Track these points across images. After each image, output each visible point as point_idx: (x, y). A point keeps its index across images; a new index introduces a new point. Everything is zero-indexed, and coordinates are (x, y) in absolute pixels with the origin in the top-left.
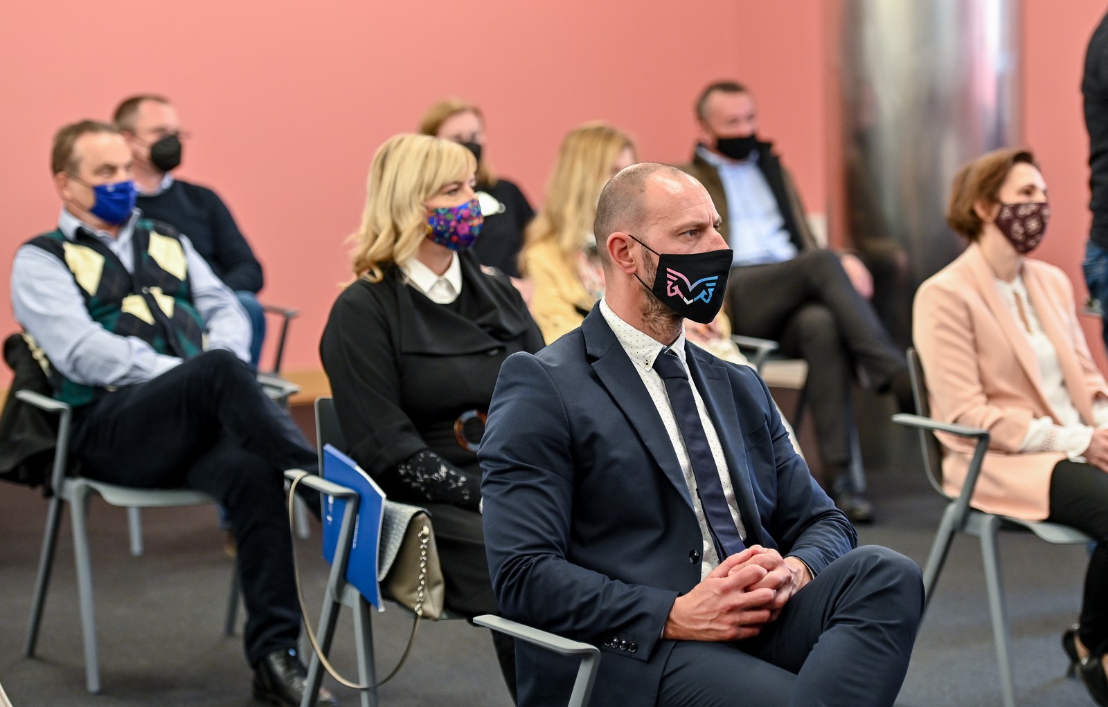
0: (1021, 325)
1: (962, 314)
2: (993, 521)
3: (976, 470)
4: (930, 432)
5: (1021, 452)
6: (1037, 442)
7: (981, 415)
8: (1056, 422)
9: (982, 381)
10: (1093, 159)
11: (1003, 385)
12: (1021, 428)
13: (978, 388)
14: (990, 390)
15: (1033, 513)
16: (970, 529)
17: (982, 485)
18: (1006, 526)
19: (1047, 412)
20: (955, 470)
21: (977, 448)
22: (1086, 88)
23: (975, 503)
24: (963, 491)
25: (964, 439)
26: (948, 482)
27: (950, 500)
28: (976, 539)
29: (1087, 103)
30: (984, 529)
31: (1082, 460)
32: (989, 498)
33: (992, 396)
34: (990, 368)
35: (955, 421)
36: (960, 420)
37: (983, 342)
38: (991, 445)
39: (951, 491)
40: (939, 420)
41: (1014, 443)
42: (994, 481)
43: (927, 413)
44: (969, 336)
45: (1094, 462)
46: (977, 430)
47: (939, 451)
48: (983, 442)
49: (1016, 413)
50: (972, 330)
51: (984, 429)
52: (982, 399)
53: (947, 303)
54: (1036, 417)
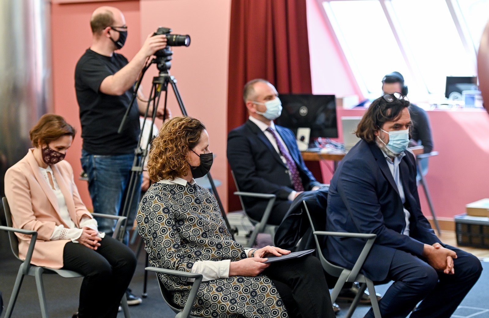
0: (50, 186)
1: (24, 182)
2: (40, 269)
3: (32, 248)
4: (12, 232)
5: (51, 240)
6: (58, 235)
7: (33, 225)
8: (66, 226)
9: (34, 210)
10: (81, 115)
11: (43, 212)
12: (51, 229)
13: (33, 213)
14: (37, 214)
15: (57, 266)
16: (30, 274)
17: (35, 254)
18: (46, 272)
19: (62, 223)
20: (23, 248)
21: (32, 238)
22: (77, 85)
23: (32, 262)
24: (27, 257)
25: (27, 235)
26: (21, 254)
27: (22, 262)
28: (34, 277)
29: (77, 91)
30: (36, 273)
31: (77, 242)
32: (38, 260)
33: (38, 216)
34: (37, 205)
35: (23, 228)
36: (25, 227)
37: (34, 193)
38: (38, 237)
39: (22, 258)
40: (16, 227)
41: (48, 237)
42: (40, 252)
43: (11, 225)
44: (28, 191)
45: (82, 243)
46: (32, 231)
47: (17, 241)
48: (34, 236)
49: (49, 223)
50: (29, 189)
51: (35, 231)
52: (34, 218)
53: (18, 177)
54: (57, 225)
